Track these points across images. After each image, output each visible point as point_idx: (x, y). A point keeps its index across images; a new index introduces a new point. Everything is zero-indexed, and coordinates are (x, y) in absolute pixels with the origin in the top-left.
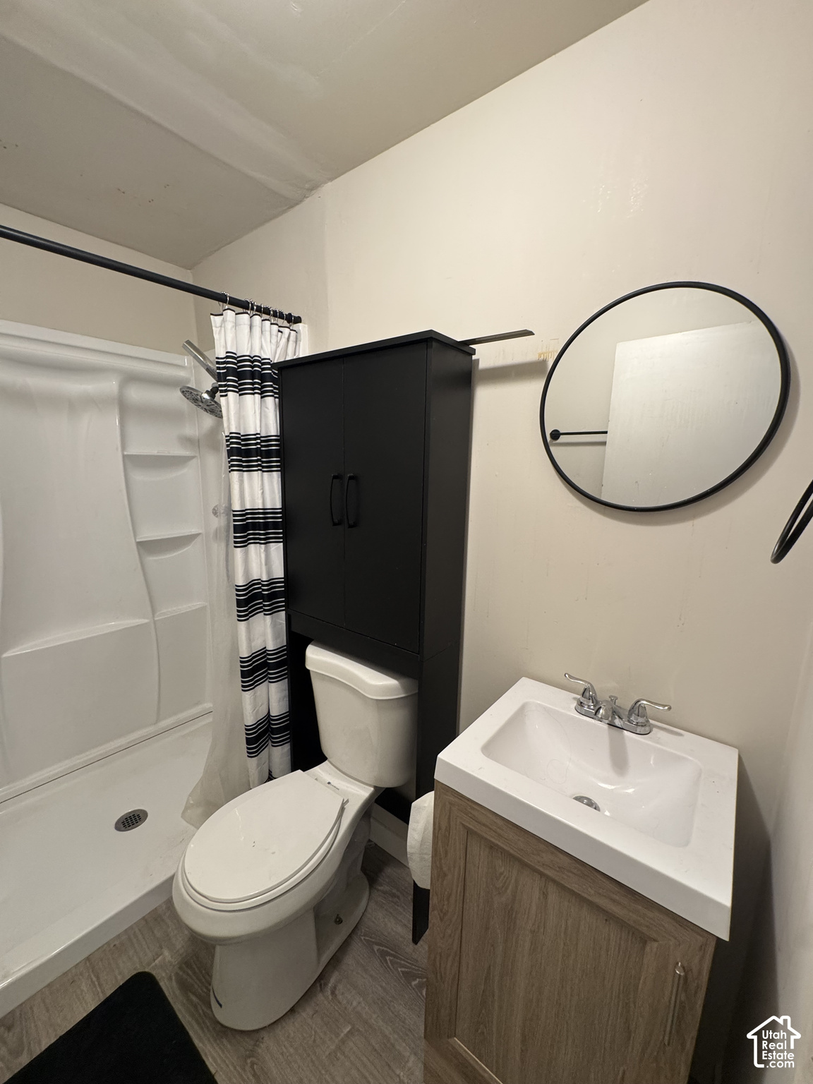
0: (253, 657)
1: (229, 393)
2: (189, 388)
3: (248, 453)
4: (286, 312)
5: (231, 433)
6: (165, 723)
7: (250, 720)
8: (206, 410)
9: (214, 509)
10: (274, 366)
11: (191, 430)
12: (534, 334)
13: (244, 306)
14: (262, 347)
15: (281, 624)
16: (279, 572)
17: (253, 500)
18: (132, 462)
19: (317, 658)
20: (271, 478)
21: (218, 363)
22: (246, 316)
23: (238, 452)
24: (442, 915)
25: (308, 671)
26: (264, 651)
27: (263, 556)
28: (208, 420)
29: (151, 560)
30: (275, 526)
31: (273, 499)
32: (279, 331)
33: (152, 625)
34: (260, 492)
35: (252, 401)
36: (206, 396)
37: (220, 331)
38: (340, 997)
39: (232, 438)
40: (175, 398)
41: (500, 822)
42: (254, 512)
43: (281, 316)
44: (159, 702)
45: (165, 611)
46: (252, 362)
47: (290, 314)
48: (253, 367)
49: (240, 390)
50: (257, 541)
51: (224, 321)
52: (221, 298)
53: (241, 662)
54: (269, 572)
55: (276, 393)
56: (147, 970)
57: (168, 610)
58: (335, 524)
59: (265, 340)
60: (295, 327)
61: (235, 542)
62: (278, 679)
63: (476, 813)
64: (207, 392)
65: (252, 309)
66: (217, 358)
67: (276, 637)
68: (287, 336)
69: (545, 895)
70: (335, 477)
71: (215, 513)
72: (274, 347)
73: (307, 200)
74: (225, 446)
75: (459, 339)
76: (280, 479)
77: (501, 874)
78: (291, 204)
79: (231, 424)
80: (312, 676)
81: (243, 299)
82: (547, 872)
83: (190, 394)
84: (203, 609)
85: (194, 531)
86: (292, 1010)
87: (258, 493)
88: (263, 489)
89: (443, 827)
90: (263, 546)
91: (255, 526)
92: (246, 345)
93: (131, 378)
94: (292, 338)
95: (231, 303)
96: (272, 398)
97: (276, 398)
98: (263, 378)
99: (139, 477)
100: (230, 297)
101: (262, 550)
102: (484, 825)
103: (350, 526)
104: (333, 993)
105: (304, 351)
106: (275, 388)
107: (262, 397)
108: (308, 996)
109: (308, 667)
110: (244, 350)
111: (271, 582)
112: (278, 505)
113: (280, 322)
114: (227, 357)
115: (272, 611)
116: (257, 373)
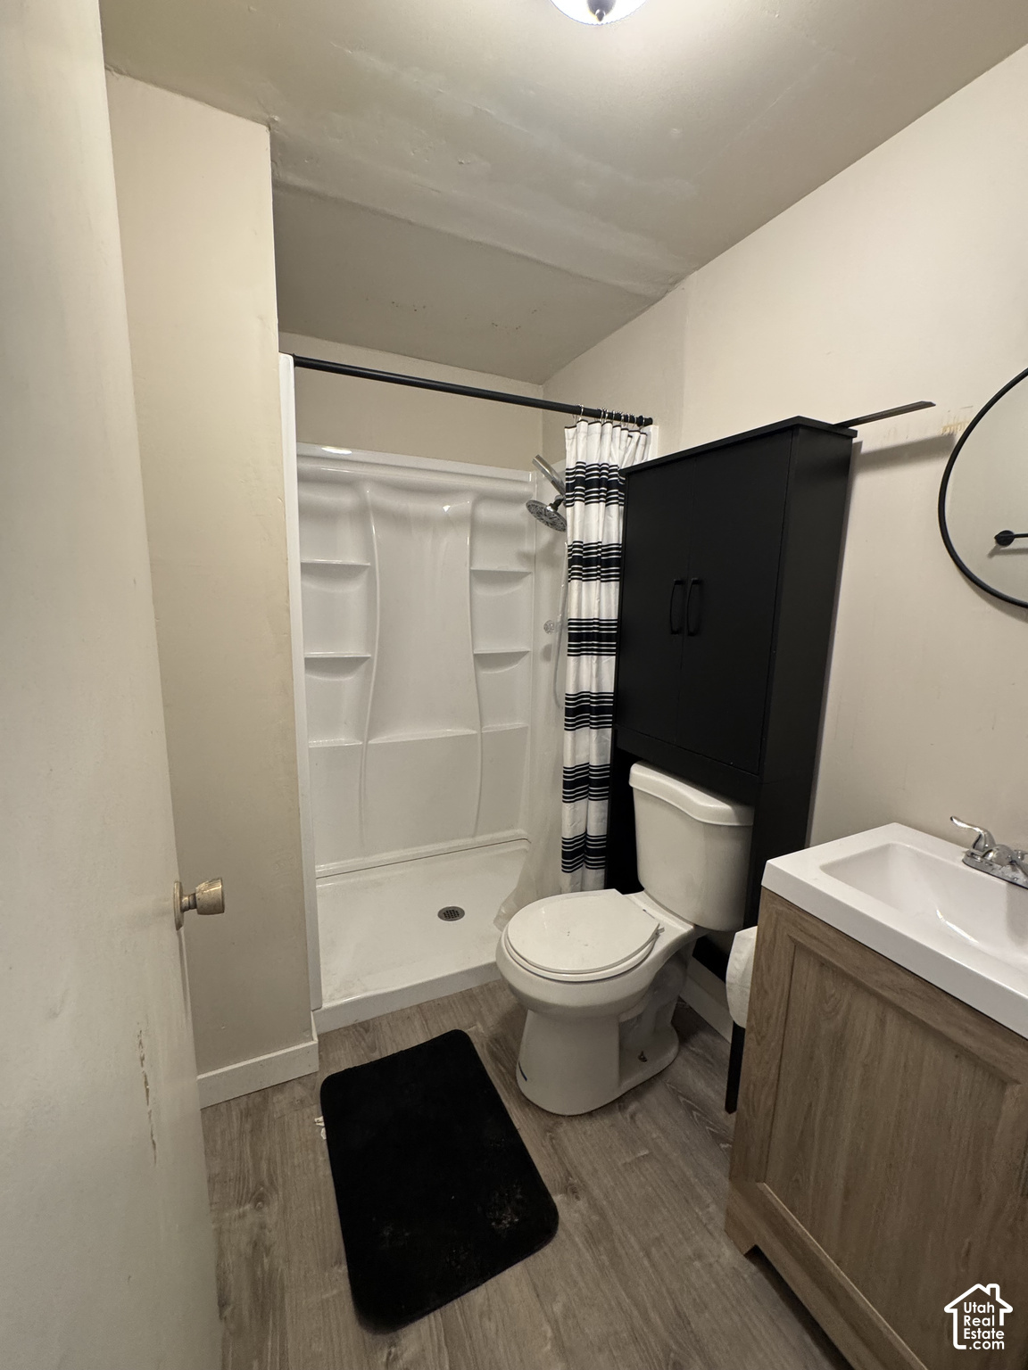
0: (576, 769)
1: (577, 503)
2: (534, 501)
3: (588, 562)
4: (636, 416)
5: (574, 542)
6: (480, 839)
7: (568, 833)
8: (547, 523)
9: (546, 625)
10: (622, 472)
11: (529, 546)
12: (935, 405)
13: (595, 415)
14: (610, 455)
15: (606, 741)
16: (609, 686)
17: (589, 610)
18: (479, 577)
19: (641, 776)
20: (609, 587)
21: (567, 474)
22: (598, 425)
23: (579, 560)
24: (759, 1038)
25: (632, 788)
26: (587, 767)
27: (594, 667)
28: (546, 534)
29: (484, 673)
30: (609, 638)
31: (609, 611)
32: (629, 436)
33: (479, 738)
34: (597, 602)
35: (597, 509)
36: (549, 508)
37: (572, 443)
38: (638, 1122)
39: (575, 546)
40: (520, 514)
41: (831, 934)
42: (589, 622)
43: (632, 420)
44: (478, 817)
45: (490, 726)
46: (600, 470)
47: (641, 417)
48: (600, 475)
49: (587, 499)
50: (589, 652)
51: (576, 432)
52: (575, 410)
53: (565, 772)
54: (599, 684)
55: (621, 500)
56: (466, 1031)
57: (493, 726)
58: (673, 632)
59: (615, 448)
60: (645, 429)
61: (569, 651)
62: (599, 798)
63: (805, 925)
64: (551, 505)
65: (604, 417)
66: (567, 469)
67: (600, 753)
68: (636, 440)
69: (882, 1022)
70: (677, 583)
71: (547, 628)
72: (623, 453)
73: (669, 295)
74: (566, 556)
75: (834, 422)
76: (618, 590)
77: (833, 996)
78: (650, 301)
79: (575, 533)
80: (636, 795)
81: (595, 408)
82: (885, 994)
83: (536, 508)
84: (524, 729)
85: (523, 648)
86: (590, 1114)
87: (595, 602)
88: (599, 598)
89: (768, 939)
90: (595, 657)
91: (589, 637)
92: (596, 452)
93: (483, 497)
94: (642, 442)
95: (584, 414)
96: (616, 505)
97: (620, 505)
98: (609, 485)
99: (482, 592)
100: (584, 409)
101: (594, 662)
102: (815, 938)
103: (691, 634)
104: (632, 1117)
105: (653, 454)
106: (620, 495)
107: (607, 505)
108: (606, 1109)
109: (631, 784)
110: (593, 459)
111: (600, 696)
112: (614, 616)
113: (631, 426)
114: (577, 467)
115: (599, 725)
116: (604, 481)
